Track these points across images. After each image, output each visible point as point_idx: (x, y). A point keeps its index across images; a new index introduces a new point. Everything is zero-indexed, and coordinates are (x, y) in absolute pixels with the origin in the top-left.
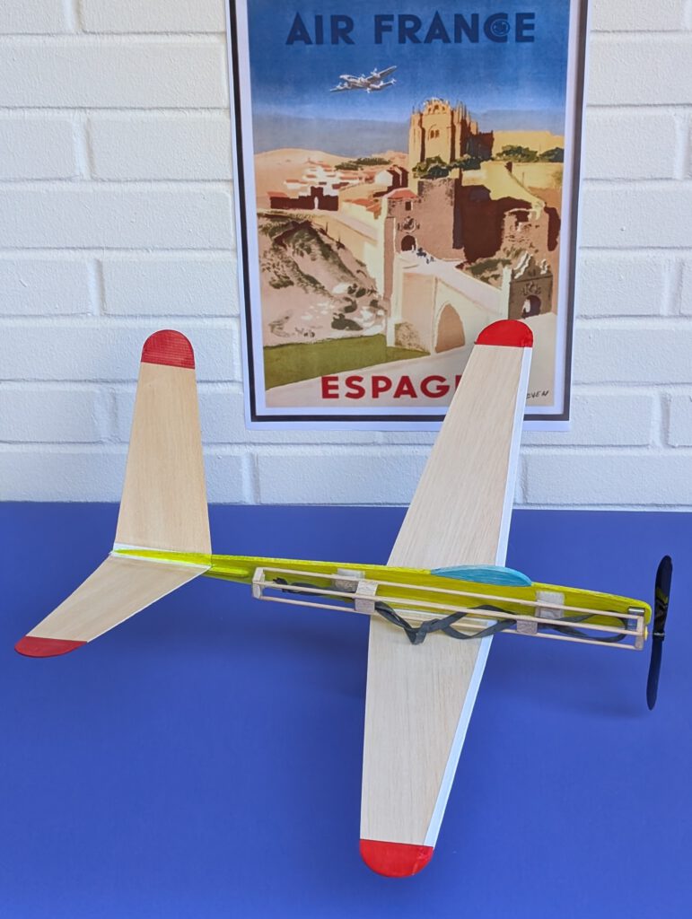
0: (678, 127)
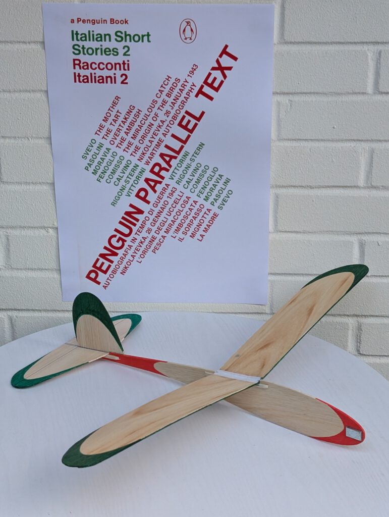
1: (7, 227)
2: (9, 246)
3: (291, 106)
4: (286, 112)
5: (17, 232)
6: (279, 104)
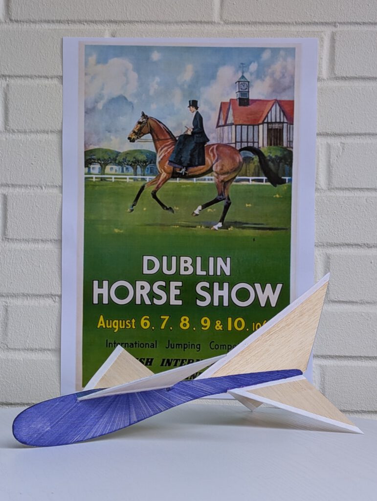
1: (8, 296)
2: (8, 319)
3: (343, 149)
4: (337, 157)
5: (18, 302)
6: (329, 146)
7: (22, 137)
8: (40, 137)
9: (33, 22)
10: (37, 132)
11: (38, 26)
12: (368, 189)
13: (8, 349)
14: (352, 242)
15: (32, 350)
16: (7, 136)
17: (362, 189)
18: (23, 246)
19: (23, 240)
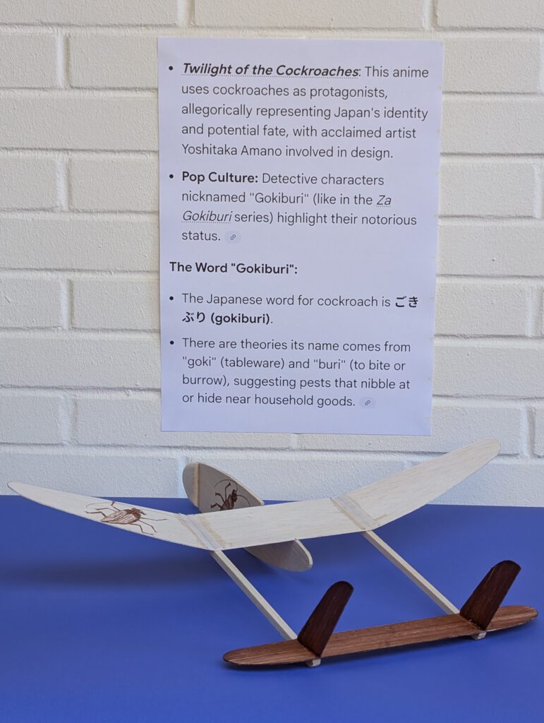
0: (536, 173)
7: (87, 217)
8: (107, 217)
9: (96, 89)
10: (104, 212)
11: (102, 94)
12: (465, 276)
13: (79, 445)
14: (448, 333)
15: (104, 446)
16: (71, 217)
17: (459, 275)
18: (92, 336)
19: (92, 329)
